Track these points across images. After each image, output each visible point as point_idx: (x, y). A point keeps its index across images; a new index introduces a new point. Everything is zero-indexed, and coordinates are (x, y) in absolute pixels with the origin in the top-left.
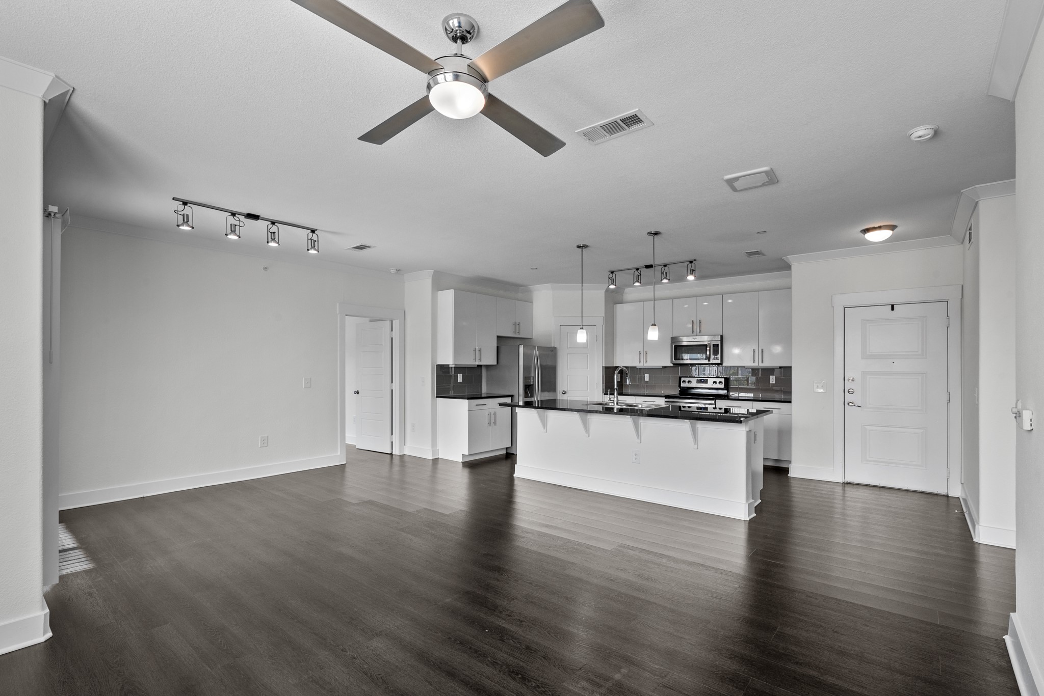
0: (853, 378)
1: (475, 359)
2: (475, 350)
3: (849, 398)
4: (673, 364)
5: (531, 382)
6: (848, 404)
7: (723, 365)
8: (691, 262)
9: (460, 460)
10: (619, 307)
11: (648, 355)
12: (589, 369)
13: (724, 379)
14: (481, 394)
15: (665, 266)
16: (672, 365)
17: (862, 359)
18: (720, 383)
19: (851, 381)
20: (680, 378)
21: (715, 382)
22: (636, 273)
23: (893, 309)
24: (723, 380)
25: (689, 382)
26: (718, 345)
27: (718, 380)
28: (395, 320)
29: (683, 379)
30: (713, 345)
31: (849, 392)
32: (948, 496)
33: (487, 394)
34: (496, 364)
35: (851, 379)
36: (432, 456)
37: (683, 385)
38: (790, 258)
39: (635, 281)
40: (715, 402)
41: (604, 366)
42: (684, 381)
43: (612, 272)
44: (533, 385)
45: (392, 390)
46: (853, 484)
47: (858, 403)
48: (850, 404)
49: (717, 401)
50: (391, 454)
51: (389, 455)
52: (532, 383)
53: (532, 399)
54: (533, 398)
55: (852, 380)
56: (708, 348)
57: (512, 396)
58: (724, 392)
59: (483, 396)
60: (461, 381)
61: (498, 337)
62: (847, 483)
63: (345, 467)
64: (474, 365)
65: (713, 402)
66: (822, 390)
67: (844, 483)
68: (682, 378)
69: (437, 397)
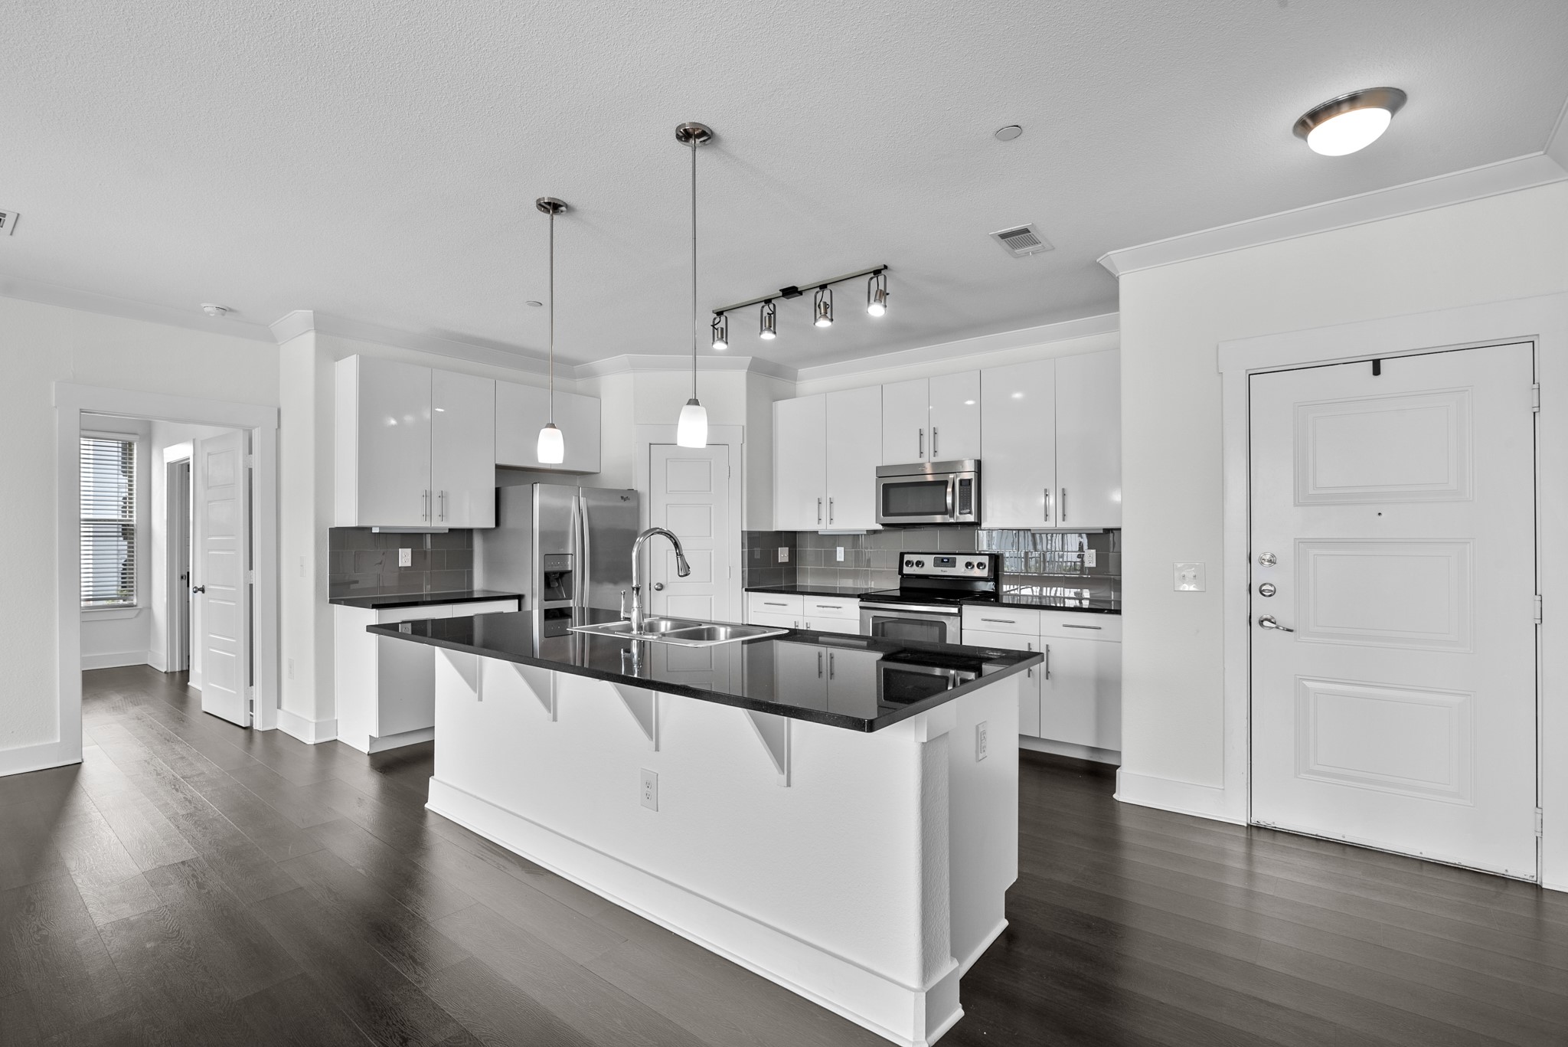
0: (1273, 556)
1: (428, 515)
2: (428, 496)
3: (1262, 607)
4: (883, 525)
5: (566, 565)
6: (1261, 622)
7: (984, 525)
8: (877, 272)
9: (365, 748)
10: (781, 406)
11: (835, 505)
12: (713, 537)
13: (987, 557)
14: (472, 592)
15: (823, 287)
16: (880, 527)
17: (1295, 505)
18: (980, 565)
19: (1267, 563)
20: (902, 555)
21: (968, 564)
22: (766, 310)
23: (1377, 371)
24: (985, 560)
25: (919, 563)
26: (970, 481)
27: (975, 560)
28: (254, 428)
29: (907, 558)
30: (961, 481)
31: (1261, 592)
32: (1537, 888)
33: (484, 591)
34: (494, 526)
35: (1268, 557)
36: (317, 737)
37: (907, 570)
38: (1115, 258)
39: (764, 328)
40: (960, 611)
41: (745, 529)
42: (908, 563)
43: (720, 313)
44: (571, 571)
45: (251, 586)
46: (1274, 832)
47: (1285, 618)
48: (1266, 623)
49: (964, 607)
50: (249, 729)
51: (243, 731)
52: (570, 569)
53: (571, 603)
54: (571, 601)
55: (1270, 561)
56: (949, 490)
57: (520, 598)
58: (989, 587)
59: (476, 596)
60: (409, 564)
61: (498, 467)
62: (1259, 828)
63: (79, 768)
64: (444, 529)
65: (955, 610)
66: (1192, 588)
67: (1250, 827)
68: (905, 555)
69: (331, 602)
